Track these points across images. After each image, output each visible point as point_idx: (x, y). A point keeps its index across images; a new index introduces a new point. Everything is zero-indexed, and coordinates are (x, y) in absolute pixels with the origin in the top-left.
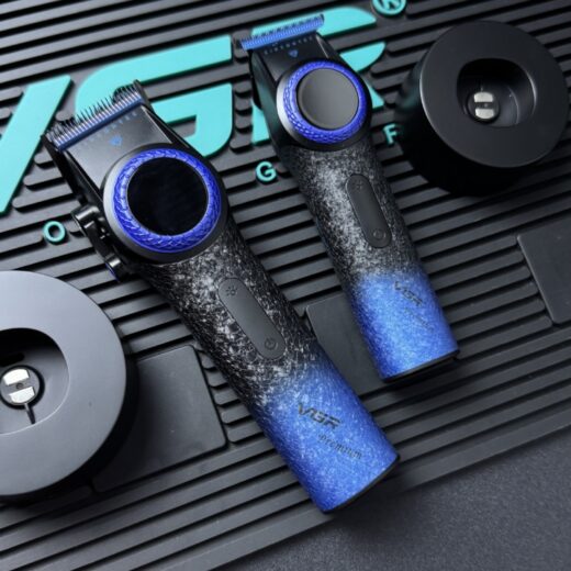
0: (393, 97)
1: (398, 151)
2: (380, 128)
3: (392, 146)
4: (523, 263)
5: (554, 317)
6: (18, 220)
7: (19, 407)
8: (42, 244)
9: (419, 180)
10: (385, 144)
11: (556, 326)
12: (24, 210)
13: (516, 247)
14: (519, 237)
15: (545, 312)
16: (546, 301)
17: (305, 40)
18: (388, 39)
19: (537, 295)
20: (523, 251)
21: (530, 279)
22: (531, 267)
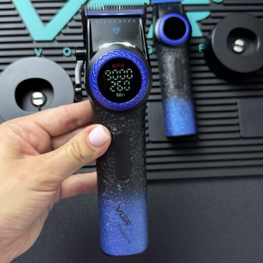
0: (206, 34)
1: (202, 55)
2: (197, 45)
3: (200, 53)
4: (236, 111)
5: (242, 134)
6: (56, 44)
8: (62, 55)
9: (206, 68)
10: (197, 51)
11: (241, 138)
12: (60, 41)
13: (236, 104)
14: (238, 101)
15: (239, 131)
16: (241, 128)
17: (175, 5)
18: (212, 11)
19: (238, 124)
20: (238, 106)
21: (237, 117)
22: (239, 113)
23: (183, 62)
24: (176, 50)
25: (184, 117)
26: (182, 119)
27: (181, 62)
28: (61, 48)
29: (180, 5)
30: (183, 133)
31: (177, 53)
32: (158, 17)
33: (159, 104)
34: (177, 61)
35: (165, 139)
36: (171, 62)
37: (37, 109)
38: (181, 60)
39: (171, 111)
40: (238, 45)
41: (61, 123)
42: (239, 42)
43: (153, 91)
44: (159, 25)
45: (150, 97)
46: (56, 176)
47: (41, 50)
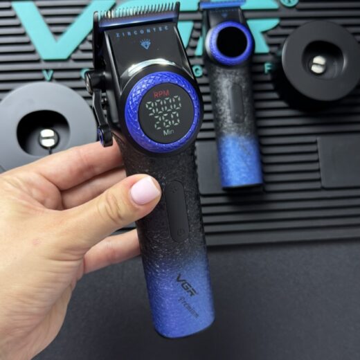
0: (275, 49)
1: (269, 77)
2: (263, 64)
3: (267, 74)
4: (316, 152)
5: (324, 184)
6: (72, 65)
7: (45, 148)
8: (79, 79)
9: (275, 95)
10: (262, 72)
11: (323, 189)
12: (77, 60)
13: (315, 143)
14: (318, 138)
15: (319, 180)
16: (322, 175)
17: (233, 10)
18: (282, 18)
19: (319, 170)
20: (319, 146)
21: (317, 161)
22: (320, 156)
23: (244, 87)
24: (234, 71)
25: (245, 162)
26: (243, 165)
27: (241, 87)
28: (79, 70)
29: (239, 10)
30: (244, 183)
31: (236, 74)
32: (209, 27)
33: (213, 144)
34: (235, 86)
35: (221, 191)
36: (228, 87)
37: (47, 151)
38: (241, 85)
39: (228, 153)
40: (317, 64)
41: (71, 171)
42: (319, 60)
43: (204, 126)
44: (211, 38)
45: (200, 135)
46: (82, 241)
47: (51, 72)
